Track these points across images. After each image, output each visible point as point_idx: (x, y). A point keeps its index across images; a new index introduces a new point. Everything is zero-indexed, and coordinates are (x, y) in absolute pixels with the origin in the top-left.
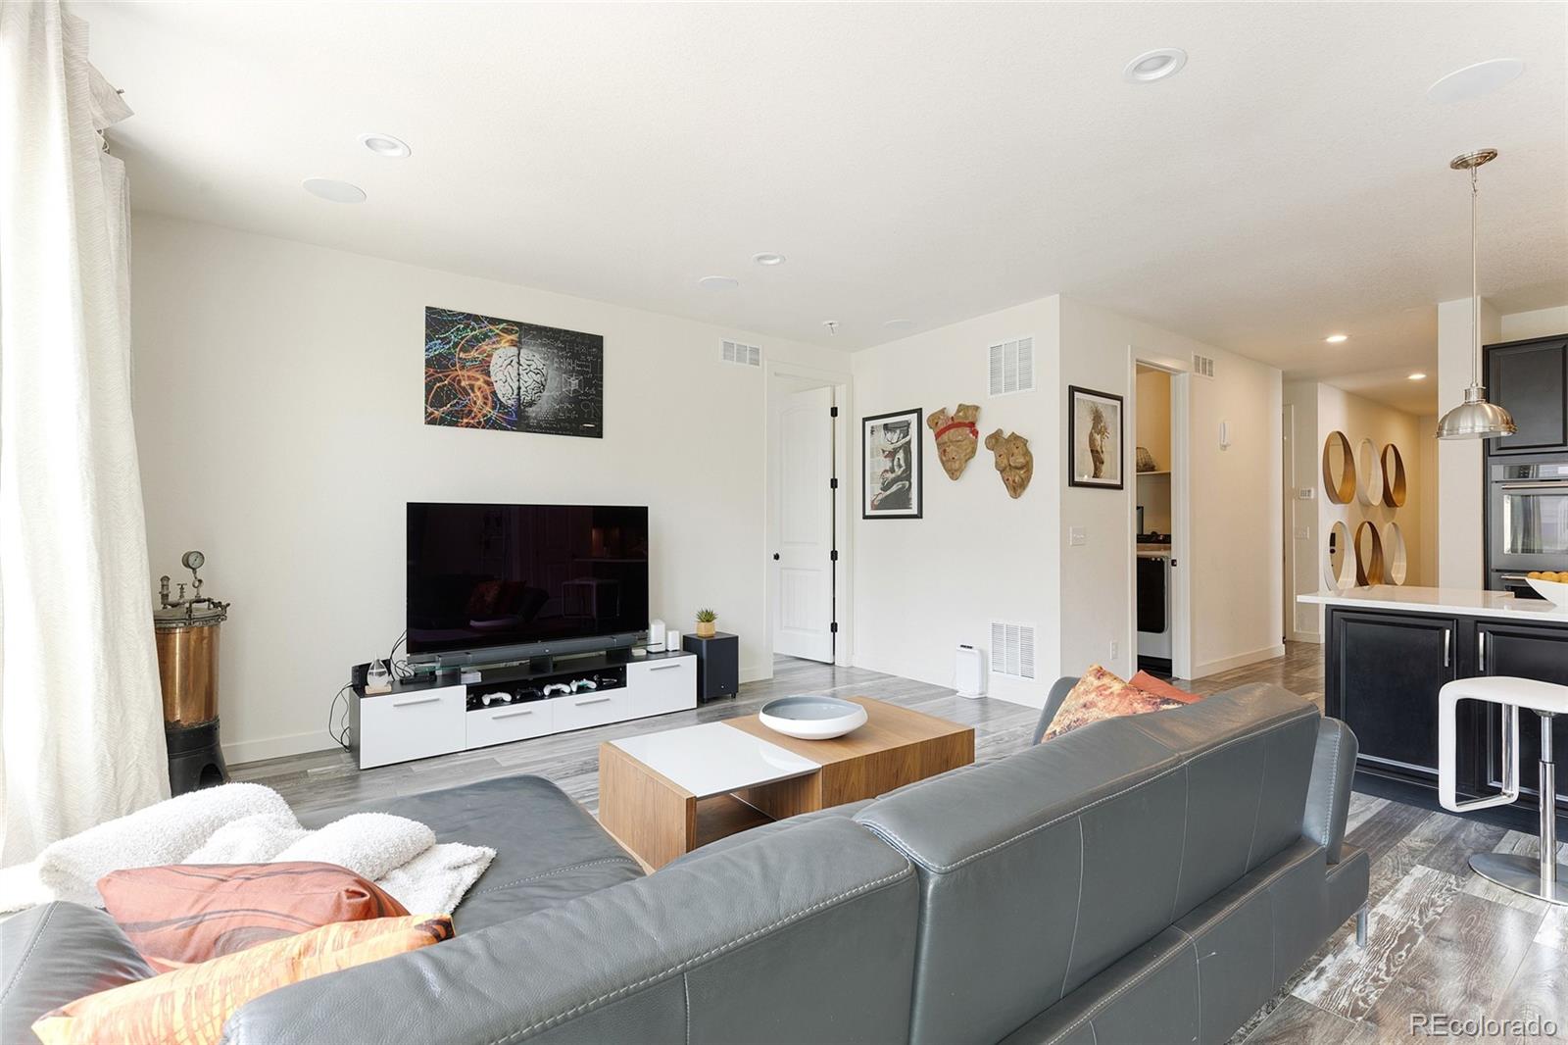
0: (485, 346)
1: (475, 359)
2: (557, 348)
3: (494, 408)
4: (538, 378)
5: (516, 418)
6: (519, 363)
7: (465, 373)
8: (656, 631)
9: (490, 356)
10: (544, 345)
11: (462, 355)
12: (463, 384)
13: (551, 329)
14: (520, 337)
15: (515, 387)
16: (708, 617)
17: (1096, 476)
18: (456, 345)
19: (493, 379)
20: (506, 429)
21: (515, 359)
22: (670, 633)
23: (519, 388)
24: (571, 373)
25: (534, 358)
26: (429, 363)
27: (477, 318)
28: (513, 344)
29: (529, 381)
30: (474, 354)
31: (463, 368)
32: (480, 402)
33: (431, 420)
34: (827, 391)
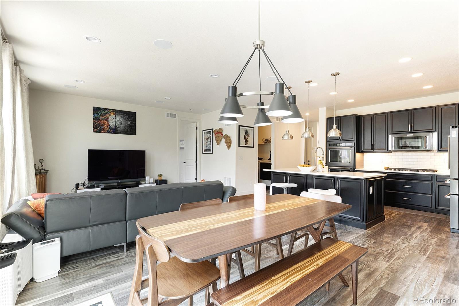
0: (107, 115)
1: (105, 118)
2: (125, 115)
3: (109, 129)
4: (120, 122)
5: (115, 131)
6: (115, 119)
7: (102, 121)
8: (147, 178)
9: (108, 117)
10: (121, 115)
11: (102, 117)
12: (102, 123)
13: (123, 111)
14: (116, 113)
15: (114, 124)
16: (160, 175)
17: (246, 145)
18: (100, 115)
19: (109, 122)
20: (113, 133)
21: (114, 118)
22: (151, 179)
23: (115, 124)
24: (128, 121)
25: (119, 118)
26: (94, 119)
27: (105, 109)
28: (114, 114)
29: (118, 122)
30: (105, 117)
31: (102, 120)
32: (106, 127)
33: (94, 131)
34: (195, 123)
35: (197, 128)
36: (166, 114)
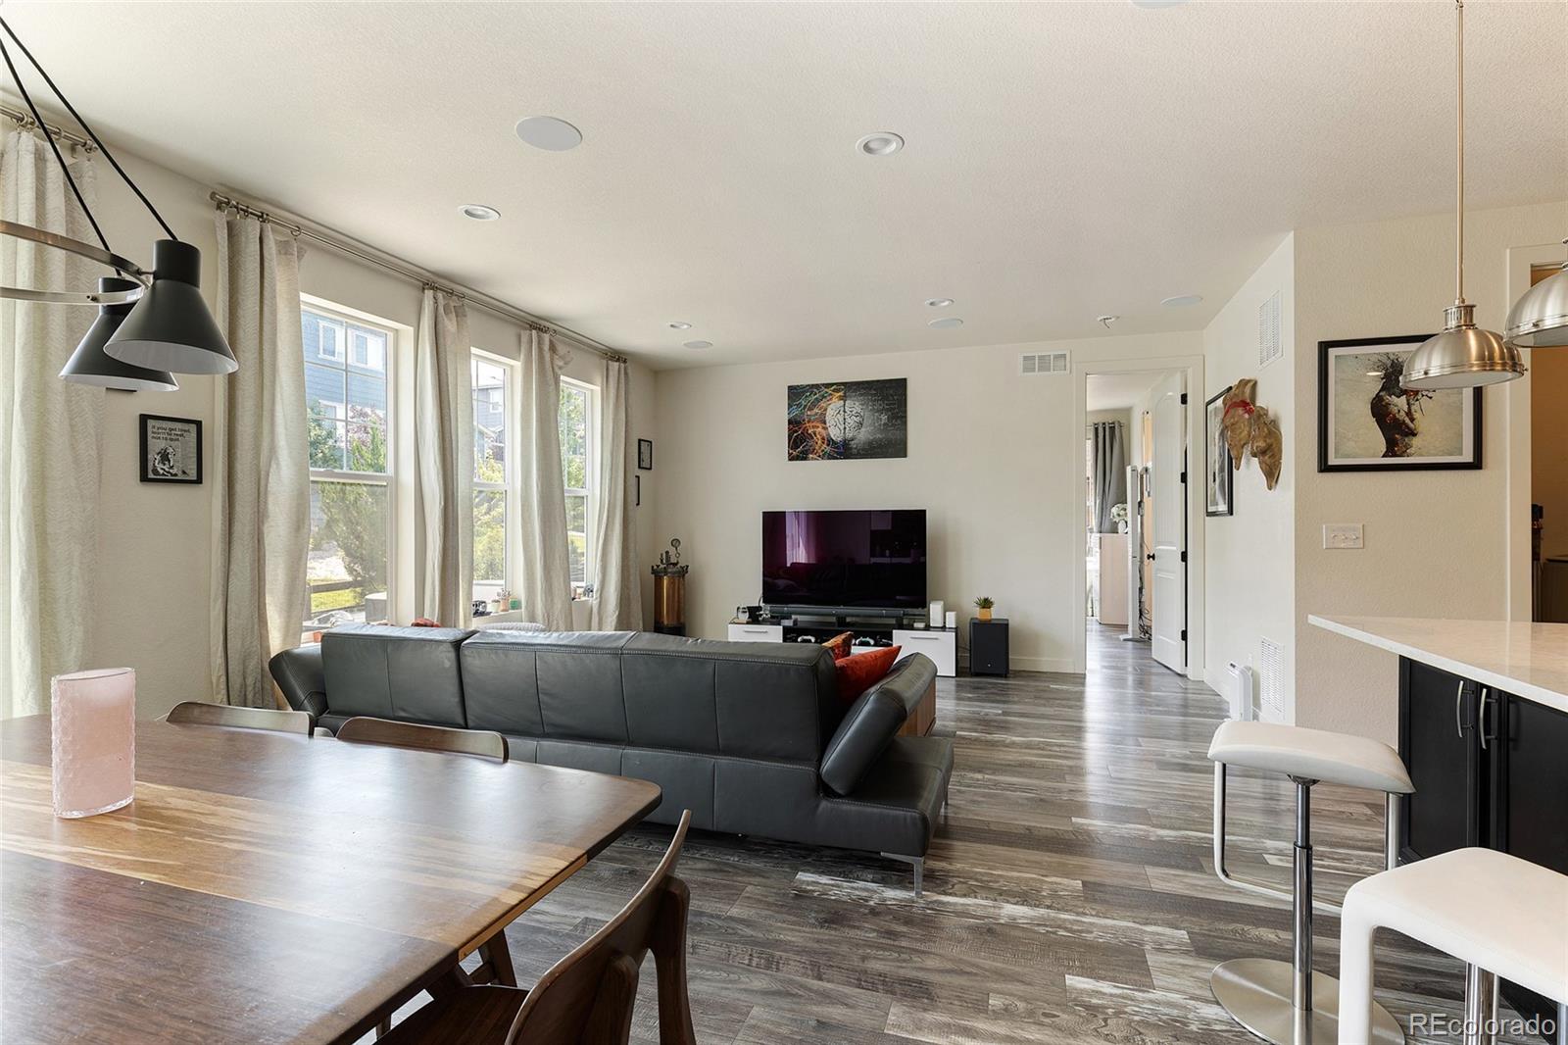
0: (823, 404)
1: (816, 414)
2: (872, 395)
3: (828, 445)
4: (858, 419)
5: (843, 450)
6: (845, 412)
7: (811, 424)
8: (935, 609)
9: (826, 410)
10: (862, 395)
11: (809, 413)
12: (810, 432)
13: (867, 382)
14: (845, 393)
15: (842, 428)
16: (986, 604)
18: (805, 406)
19: (828, 425)
20: (837, 458)
21: (842, 409)
22: (947, 613)
23: (845, 428)
24: (880, 411)
25: (854, 406)
26: (790, 422)
27: (817, 386)
28: (841, 398)
29: (851, 421)
30: (816, 410)
31: (809, 422)
32: (819, 442)
33: (792, 458)
35: (1184, 399)
36: (1021, 360)
